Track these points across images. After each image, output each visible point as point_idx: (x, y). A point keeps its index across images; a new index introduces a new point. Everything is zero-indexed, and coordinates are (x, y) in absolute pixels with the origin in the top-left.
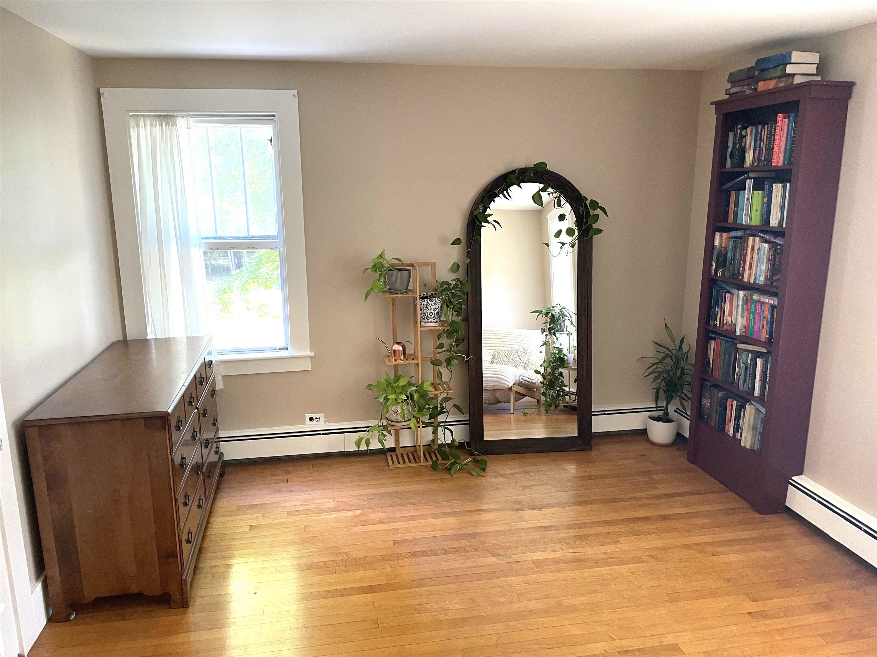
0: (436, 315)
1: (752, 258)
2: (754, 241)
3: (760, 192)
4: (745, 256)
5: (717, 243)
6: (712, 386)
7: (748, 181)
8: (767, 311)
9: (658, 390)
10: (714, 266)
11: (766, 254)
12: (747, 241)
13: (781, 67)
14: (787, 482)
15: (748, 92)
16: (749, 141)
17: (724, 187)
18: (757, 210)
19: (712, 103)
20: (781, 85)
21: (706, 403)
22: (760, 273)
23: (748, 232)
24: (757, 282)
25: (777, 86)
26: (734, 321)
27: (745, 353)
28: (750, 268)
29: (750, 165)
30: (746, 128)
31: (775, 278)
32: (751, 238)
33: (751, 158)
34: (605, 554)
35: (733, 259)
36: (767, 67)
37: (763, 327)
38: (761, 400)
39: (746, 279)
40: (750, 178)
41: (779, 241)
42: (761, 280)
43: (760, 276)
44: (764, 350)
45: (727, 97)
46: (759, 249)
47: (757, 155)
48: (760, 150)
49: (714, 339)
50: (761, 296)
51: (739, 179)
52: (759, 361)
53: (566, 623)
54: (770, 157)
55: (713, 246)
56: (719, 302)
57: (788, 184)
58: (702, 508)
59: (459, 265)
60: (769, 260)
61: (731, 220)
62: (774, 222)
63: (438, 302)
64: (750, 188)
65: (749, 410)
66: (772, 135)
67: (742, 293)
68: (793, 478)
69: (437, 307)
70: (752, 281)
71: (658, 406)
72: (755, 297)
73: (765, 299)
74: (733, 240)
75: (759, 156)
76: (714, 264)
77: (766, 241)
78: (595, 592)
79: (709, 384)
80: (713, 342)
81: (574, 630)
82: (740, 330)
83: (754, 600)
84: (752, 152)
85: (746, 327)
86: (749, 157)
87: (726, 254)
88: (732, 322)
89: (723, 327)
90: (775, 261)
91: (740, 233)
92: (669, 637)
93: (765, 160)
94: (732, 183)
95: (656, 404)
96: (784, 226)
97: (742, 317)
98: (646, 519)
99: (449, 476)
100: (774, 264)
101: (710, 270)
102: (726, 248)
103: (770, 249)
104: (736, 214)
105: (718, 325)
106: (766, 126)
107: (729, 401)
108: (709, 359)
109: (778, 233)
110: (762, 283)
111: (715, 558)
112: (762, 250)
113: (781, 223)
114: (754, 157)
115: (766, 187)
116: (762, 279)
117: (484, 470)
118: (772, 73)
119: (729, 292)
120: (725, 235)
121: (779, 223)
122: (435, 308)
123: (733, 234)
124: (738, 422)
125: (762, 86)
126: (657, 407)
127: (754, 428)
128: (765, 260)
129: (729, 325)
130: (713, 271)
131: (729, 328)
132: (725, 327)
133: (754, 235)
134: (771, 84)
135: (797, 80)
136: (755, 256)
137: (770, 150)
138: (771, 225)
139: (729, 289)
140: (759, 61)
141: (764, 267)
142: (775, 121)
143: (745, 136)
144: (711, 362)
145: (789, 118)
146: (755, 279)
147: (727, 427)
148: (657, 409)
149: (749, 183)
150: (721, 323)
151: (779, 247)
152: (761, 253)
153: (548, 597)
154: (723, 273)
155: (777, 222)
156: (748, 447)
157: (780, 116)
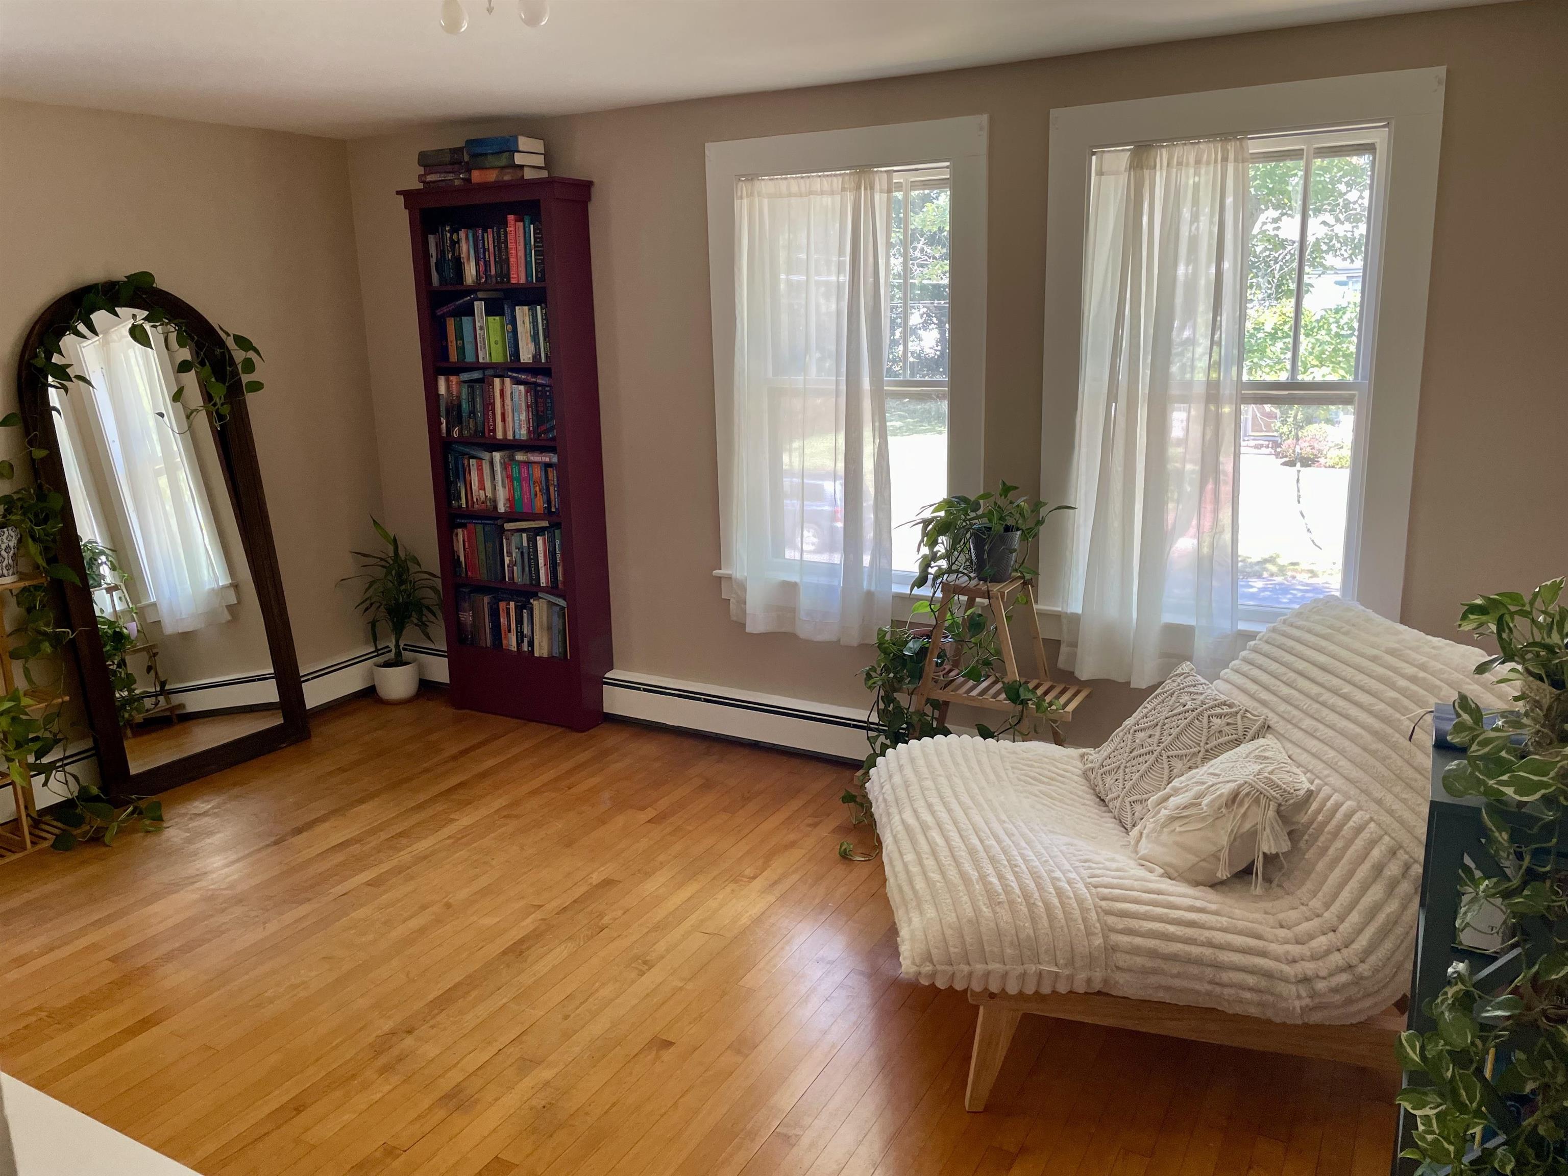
0: (10, 561)
1: (503, 406)
2: (503, 383)
3: (497, 318)
4: (493, 404)
5: (442, 390)
6: (471, 592)
7: (476, 303)
8: (537, 472)
9: (373, 624)
10: (444, 424)
11: (523, 399)
12: (492, 384)
13: (506, 155)
14: (601, 682)
15: (457, 183)
16: (466, 248)
17: (439, 313)
18: (496, 343)
19: (398, 193)
20: (507, 178)
21: (467, 617)
22: (520, 425)
23: (489, 372)
24: (517, 437)
25: (500, 179)
26: (489, 494)
27: (518, 534)
28: (504, 420)
29: (473, 281)
30: (456, 231)
31: (543, 428)
32: (497, 381)
33: (474, 272)
34: (449, 837)
35: (473, 412)
36: (484, 152)
37: (536, 495)
38: (553, 589)
39: (500, 435)
40: (480, 300)
41: (540, 380)
42: (523, 434)
43: (520, 428)
44: (545, 524)
45: (421, 186)
46: (512, 393)
47: (482, 268)
48: (487, 264)
49: (463, 526)
50: (529, 455)
51: (462, 301)
52: (540, 540)
53: (475, 918)
54: (505, 271)
55: (438, 395)
56: (462, 473)
57: (538, 308)
58: (515, 750)
59: (11, 466)
60: (528, 407)
61: (453, 357)
62: (526, 356)
63: (13, 534)
64: (482, 313)
65: (539, 607)
66: (502, 245)
67: (497, 456)
68: (606, 676)
69: (12, 544)
70: (510, 437)
71: (379, 647)
72: (520, 457)
73: (535, 457)
74: (466, 385)
75: (486, 270)
76: (443, 421)
77: (519, 382)
78: (476, 877)
79: (467, 590)
80: (460, 531)
81: (489, 921)
82: (505, 504)
83: (643, 809)
84: (473, 264)
85: (511, 501)
86: (470, 272)
87: (459, 406)
88: (486, 497)
89: (473, 506)
90: (537, 406)
91: (476, 375)
92: (594, 876)
93: (496, 276)
94: (451, 306)
95: (376, 647)
96: (543, 361)
97: (504, 486)
98: (462, 785)
99: (104, 849)
100: (537, 411)
101: (440, 430)
102: (459, 397)
103: (527, 392)
104: (461, 350)
105: (464, 506)
106: (490, 230)
107: (502, 605)
108: (459, 557)
109: (534, 369)
110: (524, 438)
111: (573, 791)
112: (517, 394)
113: (537, 356)
114: (478, 271)
115: (507, 310)
116: (524, 432)
117: (160, 819)
118: (491, 161)
119: (474, 457)
120: (453, 379)
121: (534, 357)
122: (8, 547)
123: (465, 376)
124: (521, 628)
125: (477, 176)
126: (377, 650)
127: (550, 628)
128: (524, 407)
129: (483, 503)
130: (444, 431)
131: (483, 506)
132: (476, 506)
133: (501, 376)
134: (492, 176)
135: (528, 174)
136: (508, 401)
137: (503, 262)
138: (522, 361)
139: (472, 452)
140: (470, 142)
141: (523, 417)
142: (505, 224)
143: (458, 242)
144: (462, 559)
145: (522, 220)
146: (514, 433)
147: (504, 642)
148: (378, 652)
149: (479, 306)
150: (470, 502)
151: (539, 388)
152: (516, 398)
153: (424, 908)
154: (461, 432)
155: (530, 356)
156: (545, 655)
157: (511, 218)
